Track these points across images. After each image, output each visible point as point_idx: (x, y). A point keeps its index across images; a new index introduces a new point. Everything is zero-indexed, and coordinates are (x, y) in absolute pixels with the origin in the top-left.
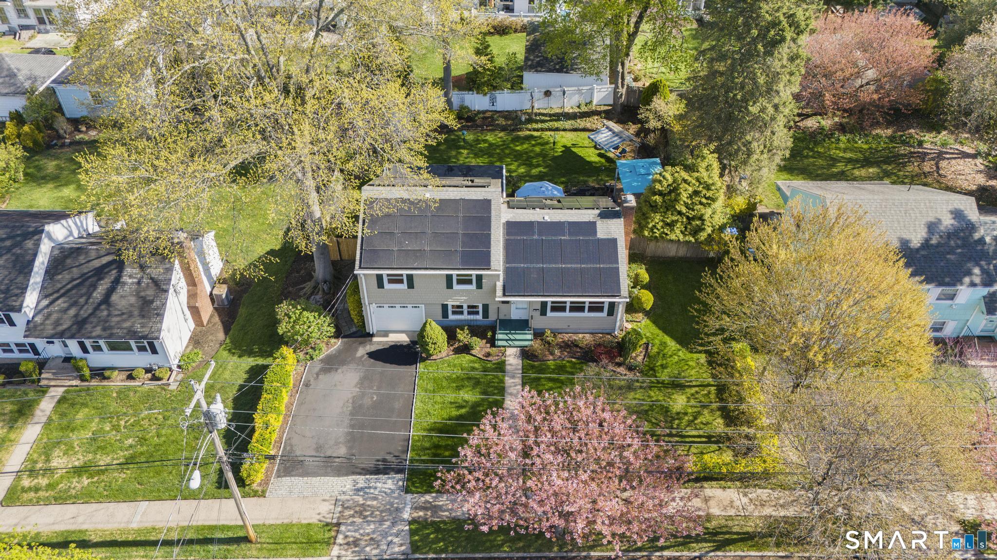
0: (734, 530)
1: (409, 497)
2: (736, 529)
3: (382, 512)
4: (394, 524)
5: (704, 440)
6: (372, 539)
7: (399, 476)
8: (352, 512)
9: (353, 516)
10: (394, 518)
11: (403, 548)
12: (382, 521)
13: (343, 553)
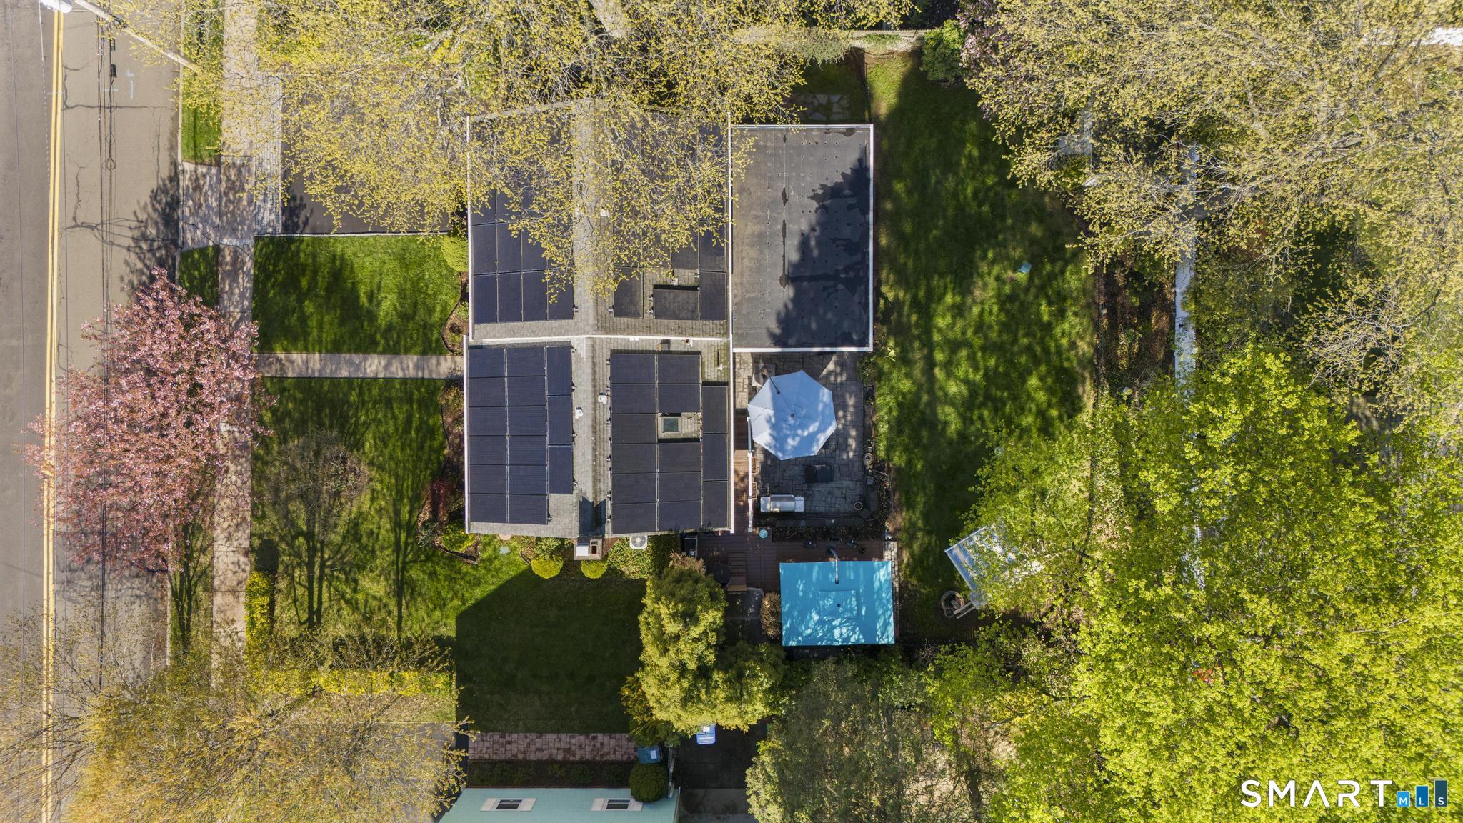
0: (193, 616)
1: (250, 242)
2: (194, 618)
3: (233, 213)
4: (217, 228)
5: (315, 606)
6: (201, 205)
7: (280, 227)
8: (233, 178)
9: (228, 179)
10: (223, 228)
11: (190, 242)
12: (220, 214)
13: (188, 176)
